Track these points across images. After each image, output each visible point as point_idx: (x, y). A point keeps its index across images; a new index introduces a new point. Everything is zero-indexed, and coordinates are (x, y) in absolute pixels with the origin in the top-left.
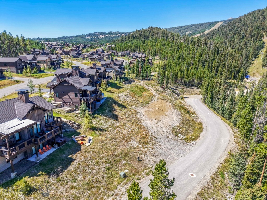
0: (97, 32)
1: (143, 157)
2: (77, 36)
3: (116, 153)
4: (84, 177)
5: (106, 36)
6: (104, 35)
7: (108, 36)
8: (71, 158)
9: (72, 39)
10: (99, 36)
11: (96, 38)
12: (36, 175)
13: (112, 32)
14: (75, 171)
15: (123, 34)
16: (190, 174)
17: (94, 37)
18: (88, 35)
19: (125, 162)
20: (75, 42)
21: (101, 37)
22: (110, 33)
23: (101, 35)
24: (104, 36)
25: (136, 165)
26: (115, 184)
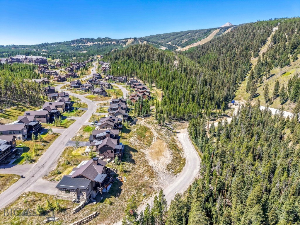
0: (83, 39)
1: (152, 186)
2: (60, 43)
3: (139, 185)
4: (128, 197)
5: (94, 43)
6: (92, 42)
7: (96, 43)
8: (120, 189)
9: (55, 47)
10: (87, 43)
11: (83, 45)
12: (110, 197)
13: (101, 38)
14: (124, 195)
15: (114, 41)
16: (174, 192)
17: (80, 44)
18: (73, 42)
19: (143, 189)
20: (59, 50)
21: (89, 44)
22: (99, 40)
23: (88, 42)
24: (92, 44)
25: (149, 190)
26: (141, 199)
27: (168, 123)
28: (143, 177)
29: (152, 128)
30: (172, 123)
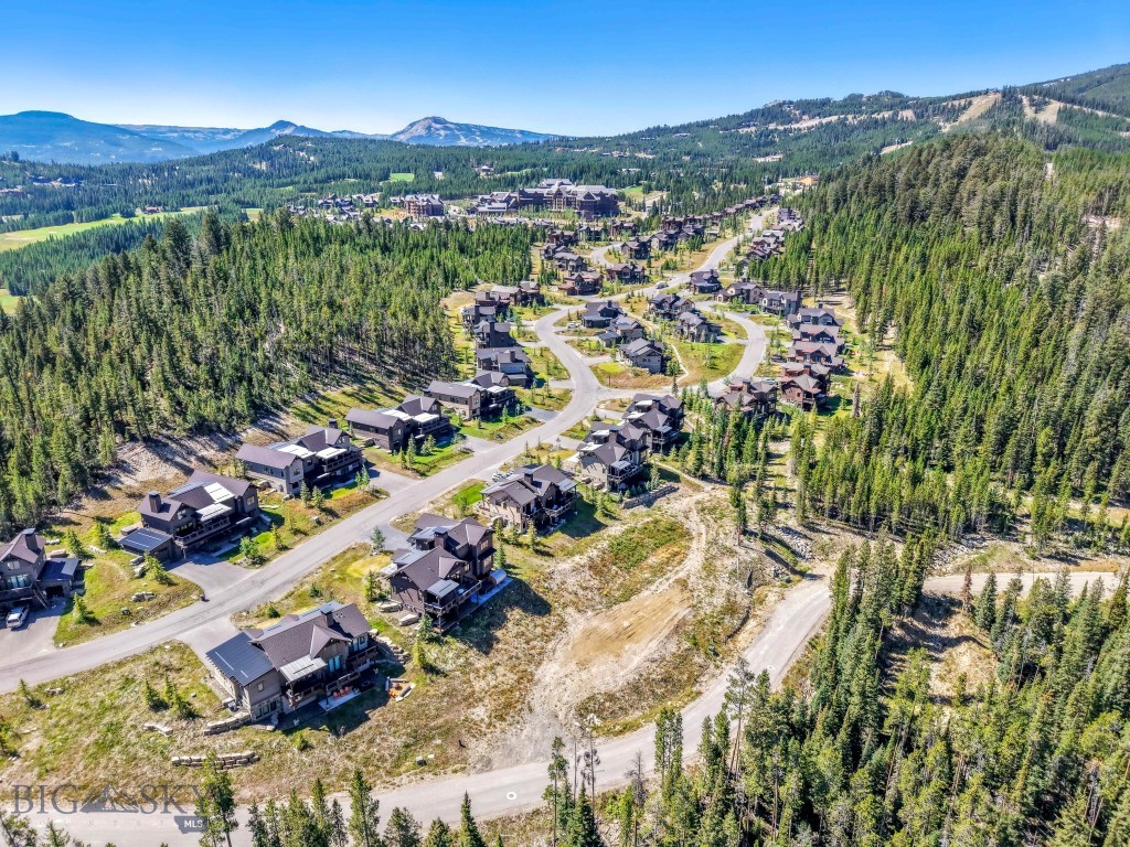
0: (791, 103)
1: (471, 743)
2: (705, 124)
3: (432, 724)
4: (368, 749)
5: (825, 121)
6: (819, 114)
7: (834, 118)
8: (367, 715)
9: (682, 139)
10: (797, 122)
11: (781, 128)
12: (317, 728)
13: (862, 96)
14: (360, 737)
15: (908, 107)
16: (515, 796)
17: (772, 126)
18: (751, 117)
19: (439, 742)
20: (688, 154)
21: (807, 123)
22: (853, 103)
23: (805, 117)
24: (816, 122)
25: (452, 751)
26: (402, 769)
27: (799, 529)
28: (470, 706)
29: (704, 536)
30: (818, 531)
